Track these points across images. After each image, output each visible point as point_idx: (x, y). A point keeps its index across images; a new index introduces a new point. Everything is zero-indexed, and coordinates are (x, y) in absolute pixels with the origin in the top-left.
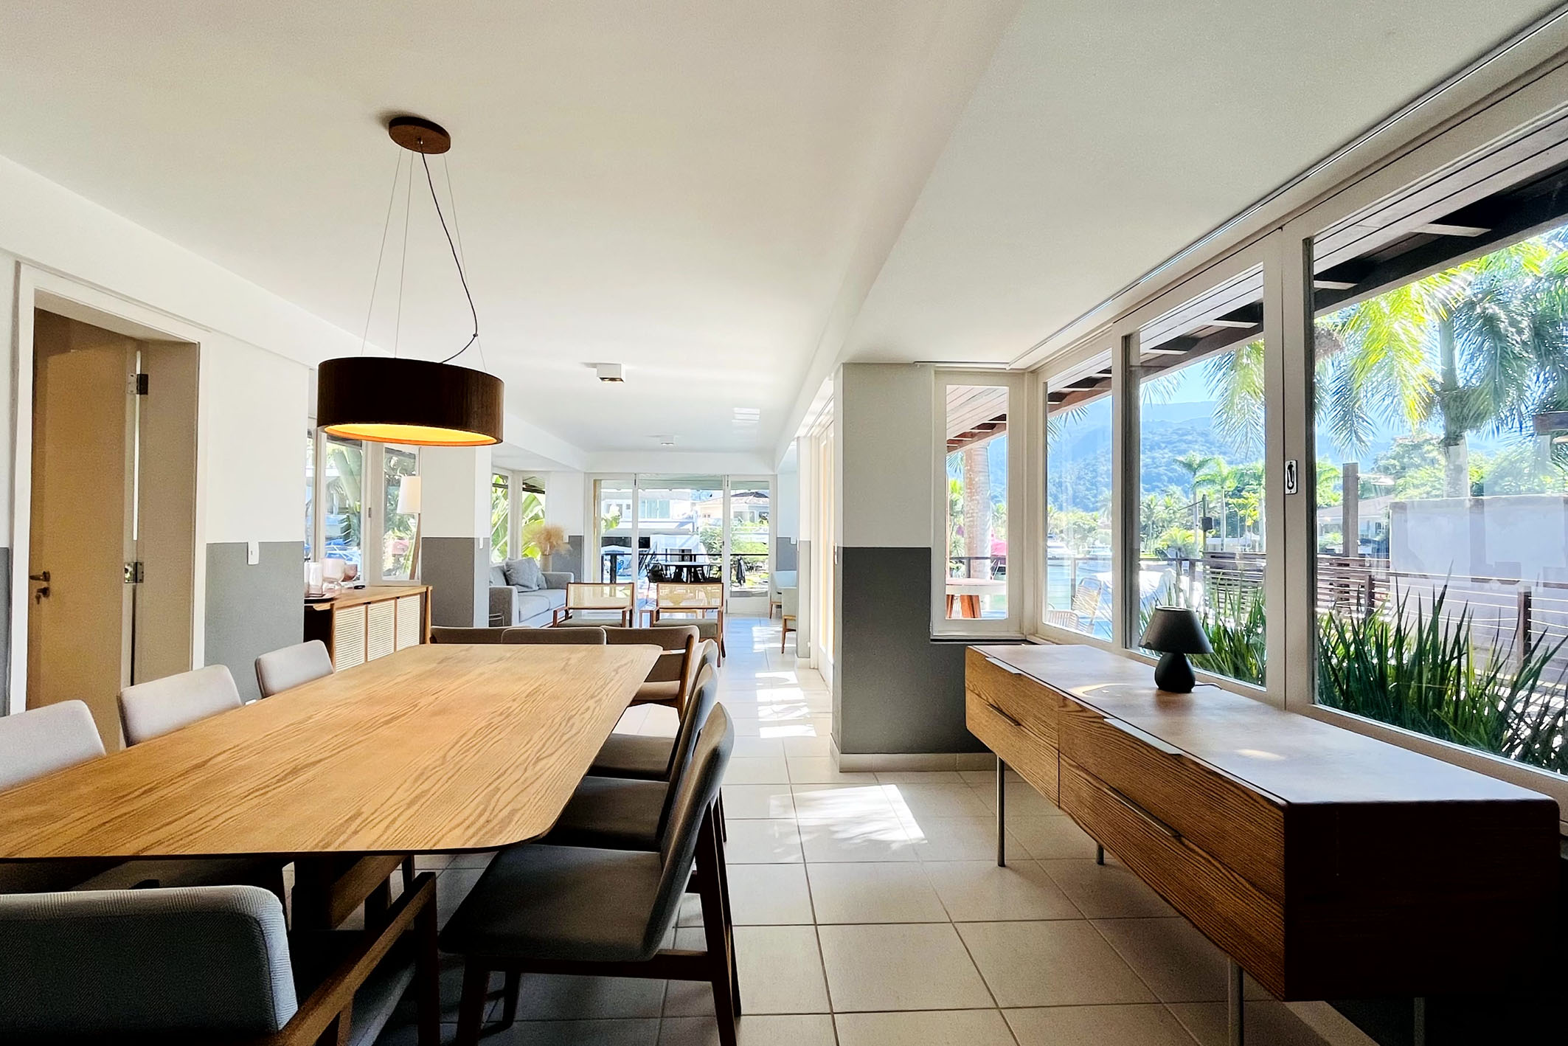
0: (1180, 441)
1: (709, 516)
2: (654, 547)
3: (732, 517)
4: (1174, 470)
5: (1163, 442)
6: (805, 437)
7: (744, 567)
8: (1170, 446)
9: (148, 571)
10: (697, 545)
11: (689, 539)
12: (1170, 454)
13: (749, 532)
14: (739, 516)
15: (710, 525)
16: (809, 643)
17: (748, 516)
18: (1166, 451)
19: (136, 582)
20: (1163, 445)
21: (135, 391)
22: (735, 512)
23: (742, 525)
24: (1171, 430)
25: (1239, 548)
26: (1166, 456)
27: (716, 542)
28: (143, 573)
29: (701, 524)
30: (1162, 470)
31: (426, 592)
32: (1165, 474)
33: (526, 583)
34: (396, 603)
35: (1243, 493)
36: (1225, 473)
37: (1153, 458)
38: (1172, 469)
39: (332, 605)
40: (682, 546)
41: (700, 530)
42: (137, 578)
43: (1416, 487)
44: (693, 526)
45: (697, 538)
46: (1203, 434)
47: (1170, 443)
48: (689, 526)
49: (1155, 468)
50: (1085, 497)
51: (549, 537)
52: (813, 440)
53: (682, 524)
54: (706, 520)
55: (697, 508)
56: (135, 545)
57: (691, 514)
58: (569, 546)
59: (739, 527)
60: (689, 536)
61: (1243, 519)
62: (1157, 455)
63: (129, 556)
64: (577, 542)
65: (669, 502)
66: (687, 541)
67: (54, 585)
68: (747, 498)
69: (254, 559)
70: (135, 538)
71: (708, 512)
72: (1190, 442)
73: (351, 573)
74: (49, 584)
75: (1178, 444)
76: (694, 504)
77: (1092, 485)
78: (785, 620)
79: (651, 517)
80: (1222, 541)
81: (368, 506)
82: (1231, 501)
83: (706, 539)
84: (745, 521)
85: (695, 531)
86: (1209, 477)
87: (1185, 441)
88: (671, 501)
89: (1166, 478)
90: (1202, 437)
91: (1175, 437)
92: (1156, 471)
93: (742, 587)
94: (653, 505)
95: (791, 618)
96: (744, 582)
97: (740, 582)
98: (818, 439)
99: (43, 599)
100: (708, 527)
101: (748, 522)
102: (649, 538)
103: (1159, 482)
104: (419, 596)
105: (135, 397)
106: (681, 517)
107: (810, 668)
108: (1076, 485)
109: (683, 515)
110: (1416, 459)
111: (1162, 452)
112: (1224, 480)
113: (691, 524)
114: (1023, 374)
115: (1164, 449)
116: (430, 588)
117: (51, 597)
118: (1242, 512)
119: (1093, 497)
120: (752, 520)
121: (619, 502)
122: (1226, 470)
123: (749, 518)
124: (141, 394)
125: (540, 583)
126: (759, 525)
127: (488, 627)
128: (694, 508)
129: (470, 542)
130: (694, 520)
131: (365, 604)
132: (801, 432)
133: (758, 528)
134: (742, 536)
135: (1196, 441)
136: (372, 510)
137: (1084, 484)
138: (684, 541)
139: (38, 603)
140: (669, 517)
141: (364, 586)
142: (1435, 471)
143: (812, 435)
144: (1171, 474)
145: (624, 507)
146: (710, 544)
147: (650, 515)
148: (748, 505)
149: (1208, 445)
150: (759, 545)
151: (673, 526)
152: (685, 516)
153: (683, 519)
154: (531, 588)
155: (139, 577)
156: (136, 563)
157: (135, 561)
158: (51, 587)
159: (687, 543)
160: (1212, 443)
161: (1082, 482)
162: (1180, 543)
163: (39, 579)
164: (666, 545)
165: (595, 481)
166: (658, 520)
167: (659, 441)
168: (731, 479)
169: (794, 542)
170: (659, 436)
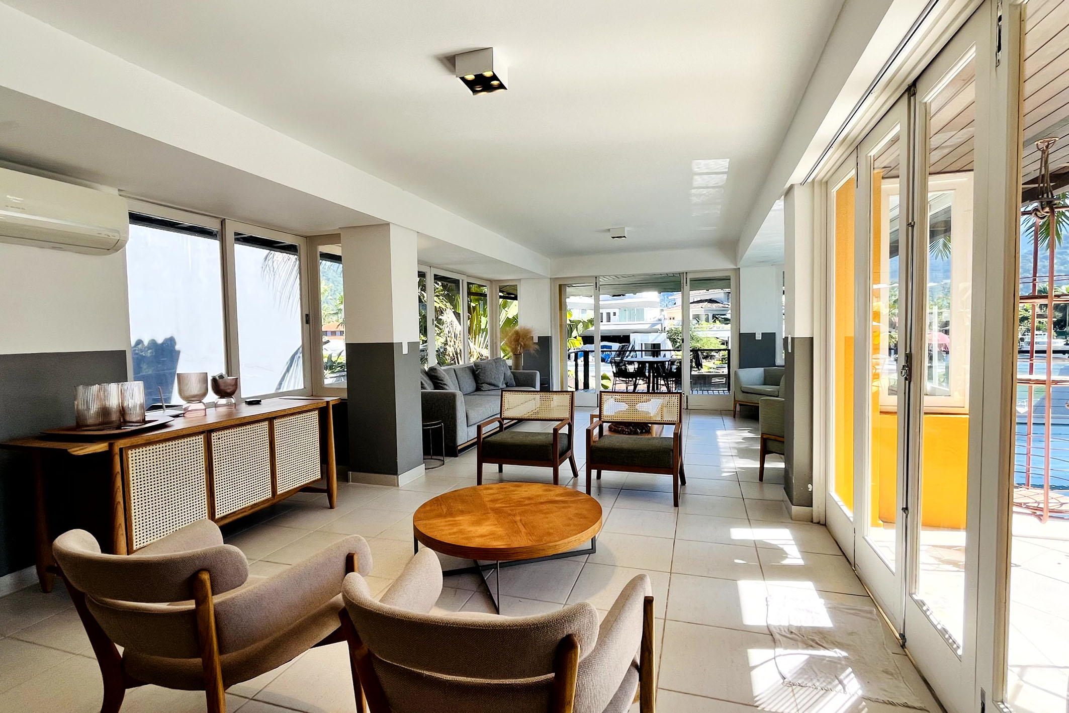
1: (674, 318)
2: (633, 342)
3: (691, 318)
6: (802, 184)
7: (701, 356)
10: (665, 340)
11: (659, 336)
13: (705, 330)
14: (697, 317)
15: (674, 325)
16: (810, 486)
17: (703, 318)
22: (693, 315)
23: (699, 324)
27: (679, 337)
29: (668, 325)
31: (327, 408)
33: (493, 381)
39: (110, 445)
40: (653, 341)
41: (667, 329)
44: (662, 326)
45: (664, 335)
51: (519, 340)
52: (816, 185)
53: (654, 325)
54: (671, 322)
55: (664, 313)
57: (660, 316)
58: (537, 347)
59: (697, 326)
60: (658, 334)
64: (545, 342)
65: (643, 309)
66: (657, 337)
68: (703, 303)
71: (673, 315)
76: (662, 310)
78: (764, 439)
79: (631, 321)
83: (671, 336)
84: (701, 321)
85: (663, 330)
88: (645, 309)
93: (700, 371)
94: (632, 312)
95: (773, 437)
96: (702, 367)
97: (698, 368)
98: (826, 184)
100: (672, 327)
101: (703, 322)
102: (629, 336)
104: (316, 412)
106: (652, 320)
107: (812, 522)
109: (654, 318)
113: (660, 325)
120: (707, 320)
121: (608, 311)
123: (704, 320)
125: (508, 380)
126: (712, 324)
128: (662, 313)
130: (662, 322)
132: (798, 174)
134: (699, 333)
136: (310, 316)
138: (654, 337)
140: (643, 320)
143: (814, 179)
145: (612, 315)
146: (675, 339)
147: (630, 319)
148: (704, 309)
150: (714, 339)
151: (646, 327)
152: (656, 319)
153: (654, 321)
154: (499, 387)
159: (657, 339)
164: (641, 341)
165: (560, 286)
166: (636, 322)
167: (609, 235)
168: (690, 276)
169: (759, 337)
170: (609, 230)
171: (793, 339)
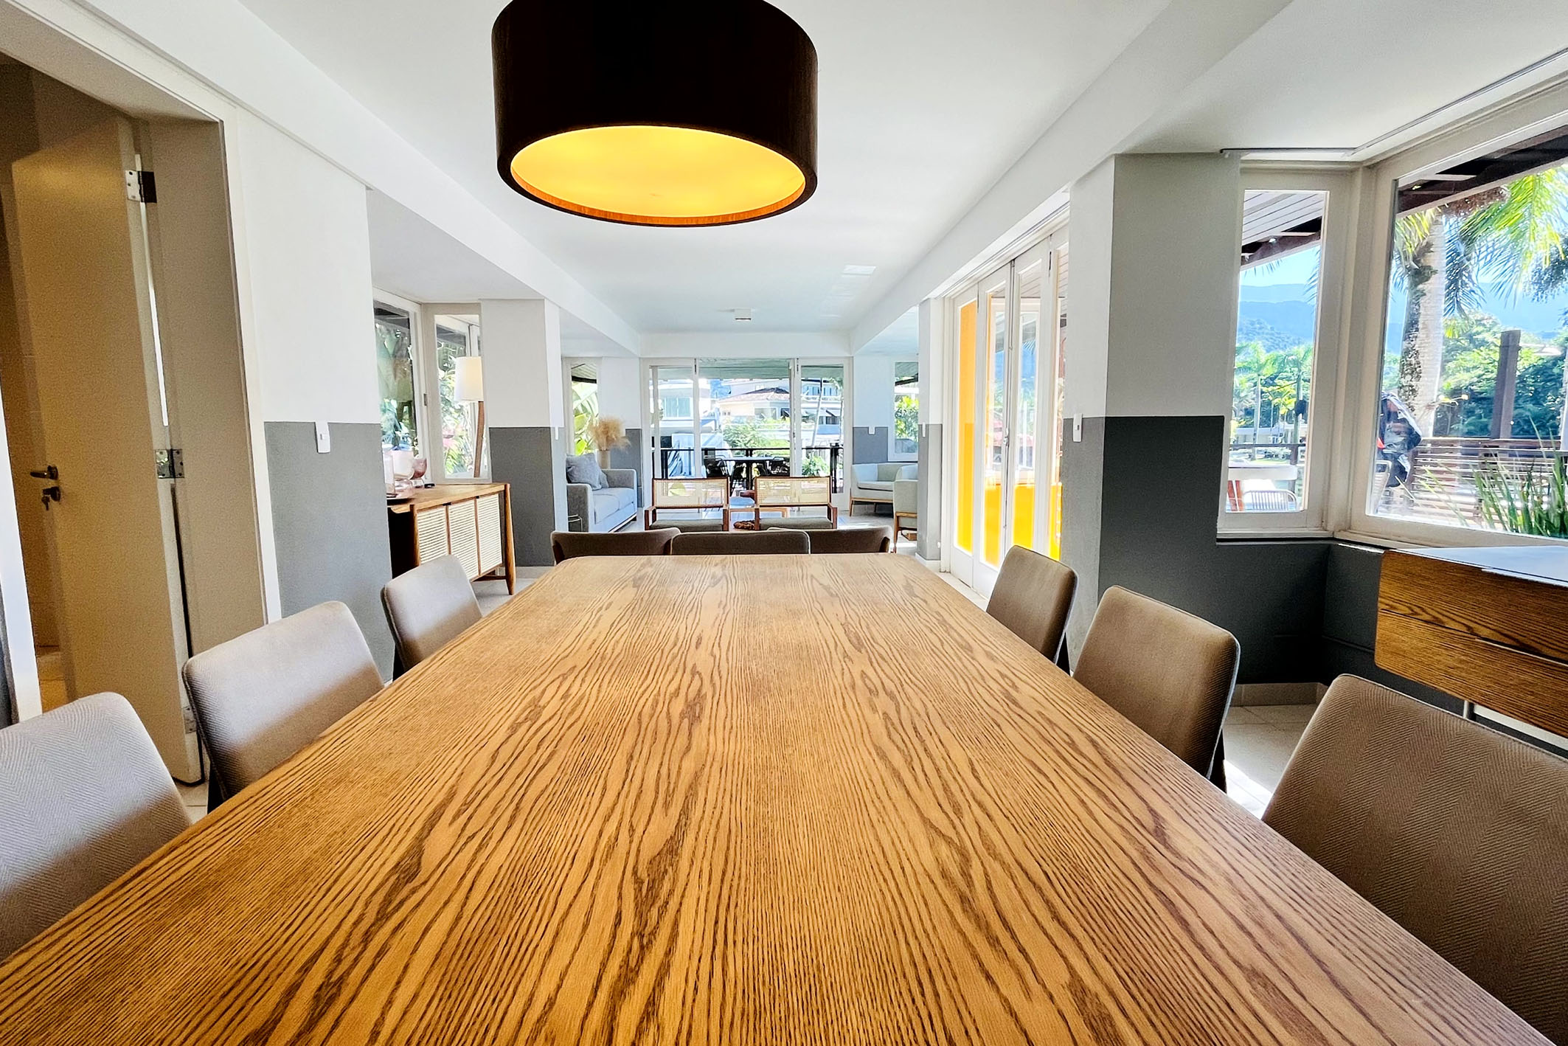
1: (729, 413)
3: (753, 414)
6: (937, 298)
9: (189, 464)
11: (713, 436)
14: (762, 412)
15: (733, 422)
17: (769, 413)
19: (174, 477)
21: (138, 198)
25: (1272, 438)
28: (182, 464)
29: (724, 422)
31: (505, 491)
34: (475, 503)
35: (1276, 381)
36: (1263, 361)
39: (412, 507)
41: (723, 428)
42: (173, 469)
43: (1468, 370)
48: (712, 424)
51: (606, 432)
55: (717, 405)
56: (167, 431)
57: (712, 411)
58: (627, 441)
59: (763, 424)
60: (712, 434)
61: (1276, 408)
63: (160, 443)
64: (635, 435)
66: (710, 439)
67: (65, 483)
69: (325, 446)
70: (166, 424)
71: (728, 410)
73: (420, 469)
74: (58, 482)
76: (713, 402)
78: (898, 517)
80: (1255, 430)
81: (423, 392)
82: (1265, 389)
84: (768, 418)
86: (1245, 364)
94: (673, 403)
99: (53, 503)
100: (730, 424)
101: (770, 419)
104: (497, 495)
105: (139, 205)
110: (1463, 342)
112: (1261, 367)
113: (713, 422)
114: (1352, 171)
116: (509, 486)
117: (63, 501)
118: (1276, 400)
120: (774, 417)
122: (1263, 357)
123: (771, 415)
124: (146, 202)
125: (602, 480)
127: (567, 532)
128: (715, 405)
129: (546, 432)
130: (716, 417)
131: (444, 505)
132: (933, 293)
133: (781, 425)
134: (765, 433)
136: (428, 396)
138: (706, 439)
139: (47, 509)
141: (433, 485)
142: (1490, 352)
146: (733, 440)
147: (672, 413)
151: (694, 425)
152: (706, 414)
153: (705, 417)
154: (597, 487)
155: (177, 470)
156: (172, 450)
157: (169, 448)
158: (62, 487)
163: (44, 476)
165: (652, 367)
166: (678, 418)
167: (733, 316)
168: (801, 363)
169: (872, 431)
170: (733, 311)
171: (927, 426)
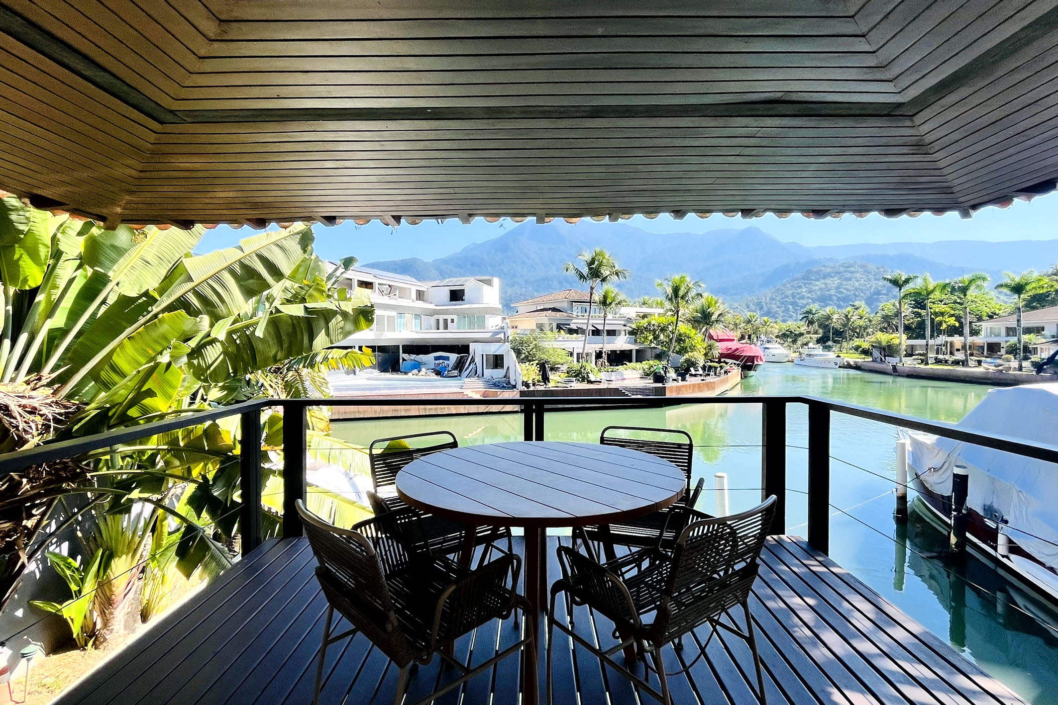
0: (845, 272)
1: (516, 327)
2: (473, 353)
3: (535, 328)
4: (841, 293)
5: (832, 272)
7: (547, 369)
8: (838, 275)
10: (508, 350)
11: (500, 347)
12: (839, 281)
13: (550, 340)
14: (542, 327)
15: (517, 334)
17: (548, 327)
18: (835, 279)
20: (833, 275)
22: (537, 324)
23: (543, 334)
24: (837, 265)
26: (836, 282)
27: (524, 347)
29: (512, 334)
30: (832, 292)
32: (835, 295)
37: (826, 284)
38: (841, 291)
40: (496, 351)
41: (510, 338)
44: (505, 335)
45: (508, 345)
46: (862, 266)
47: (839, 273)
48: (502, 335)
49: (827, 291)
50: (776, 312)
53: (497, 333)
54: (514, 330)
55: (507, 321)
57: (502, 326)
59: (542, 336)
61: (940, 324)
62: (829, 282)
68: (547, 312)
71: (515, 324)
72: (853, 272)
75: (844, 274)
76: (504, 319)
77: (782, 304)
79: (470, 329)
83: (515, 347)
84: (546, 331)
85: (506, 340)
87: (849, 272)
88: (487, 316)
89: (836, 298)
90: (862, 268)
91: (842, 269)
92: (828, 293)
96: (549, 382)
100: (516, 336)
101: (549, 333)
102: (469, 345)
103: (830, 301)
106: (494, 328)
108: (770, 304)
109: (496, 326)
111: (832, 279)
113: (503, 333)
115: (834, 277)
119: (782, 312)
120: (552, 330)
121: (445, 317)
123: (549, 329)
126: (557, 334)
128: (504, 321)
130: (505, 330)
134: (545, 344)
135: (857, 272)
137: (776, 303)
138: (497, 348)
140: (484, 328)
144: (840, 296)
145: (449, 321)
146: (519, 350)
147: (470, 327)
148: (547, 318)
149: (866, 274)
150: (561, 350)
151: (488, 335)
153: (496, 330)
160: (870, 273)
161: (774, 302)
162: (884, 344)
164: (482, 351)
166: (476, 331)
